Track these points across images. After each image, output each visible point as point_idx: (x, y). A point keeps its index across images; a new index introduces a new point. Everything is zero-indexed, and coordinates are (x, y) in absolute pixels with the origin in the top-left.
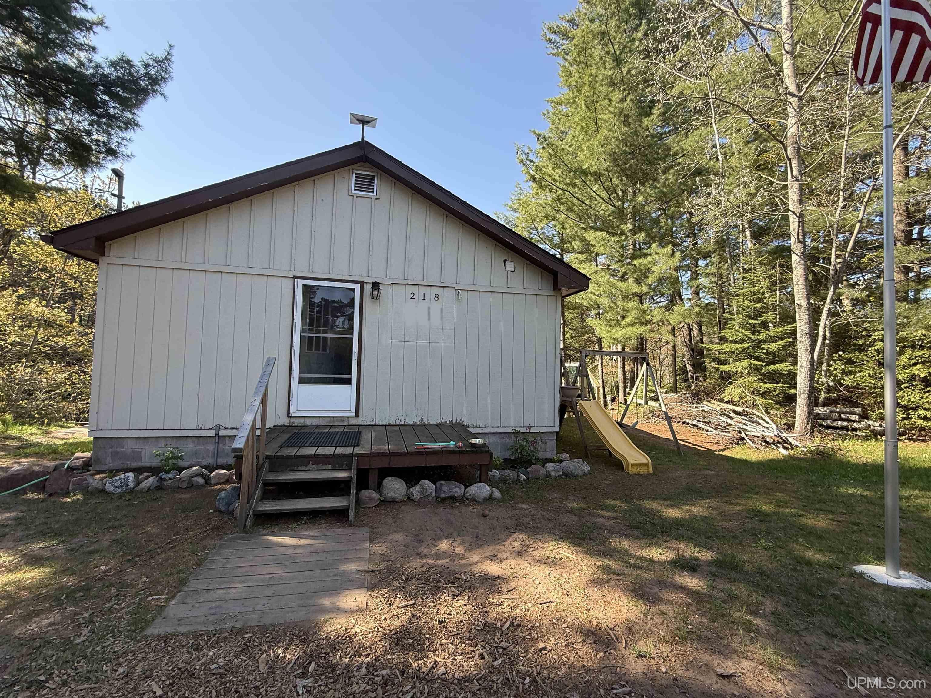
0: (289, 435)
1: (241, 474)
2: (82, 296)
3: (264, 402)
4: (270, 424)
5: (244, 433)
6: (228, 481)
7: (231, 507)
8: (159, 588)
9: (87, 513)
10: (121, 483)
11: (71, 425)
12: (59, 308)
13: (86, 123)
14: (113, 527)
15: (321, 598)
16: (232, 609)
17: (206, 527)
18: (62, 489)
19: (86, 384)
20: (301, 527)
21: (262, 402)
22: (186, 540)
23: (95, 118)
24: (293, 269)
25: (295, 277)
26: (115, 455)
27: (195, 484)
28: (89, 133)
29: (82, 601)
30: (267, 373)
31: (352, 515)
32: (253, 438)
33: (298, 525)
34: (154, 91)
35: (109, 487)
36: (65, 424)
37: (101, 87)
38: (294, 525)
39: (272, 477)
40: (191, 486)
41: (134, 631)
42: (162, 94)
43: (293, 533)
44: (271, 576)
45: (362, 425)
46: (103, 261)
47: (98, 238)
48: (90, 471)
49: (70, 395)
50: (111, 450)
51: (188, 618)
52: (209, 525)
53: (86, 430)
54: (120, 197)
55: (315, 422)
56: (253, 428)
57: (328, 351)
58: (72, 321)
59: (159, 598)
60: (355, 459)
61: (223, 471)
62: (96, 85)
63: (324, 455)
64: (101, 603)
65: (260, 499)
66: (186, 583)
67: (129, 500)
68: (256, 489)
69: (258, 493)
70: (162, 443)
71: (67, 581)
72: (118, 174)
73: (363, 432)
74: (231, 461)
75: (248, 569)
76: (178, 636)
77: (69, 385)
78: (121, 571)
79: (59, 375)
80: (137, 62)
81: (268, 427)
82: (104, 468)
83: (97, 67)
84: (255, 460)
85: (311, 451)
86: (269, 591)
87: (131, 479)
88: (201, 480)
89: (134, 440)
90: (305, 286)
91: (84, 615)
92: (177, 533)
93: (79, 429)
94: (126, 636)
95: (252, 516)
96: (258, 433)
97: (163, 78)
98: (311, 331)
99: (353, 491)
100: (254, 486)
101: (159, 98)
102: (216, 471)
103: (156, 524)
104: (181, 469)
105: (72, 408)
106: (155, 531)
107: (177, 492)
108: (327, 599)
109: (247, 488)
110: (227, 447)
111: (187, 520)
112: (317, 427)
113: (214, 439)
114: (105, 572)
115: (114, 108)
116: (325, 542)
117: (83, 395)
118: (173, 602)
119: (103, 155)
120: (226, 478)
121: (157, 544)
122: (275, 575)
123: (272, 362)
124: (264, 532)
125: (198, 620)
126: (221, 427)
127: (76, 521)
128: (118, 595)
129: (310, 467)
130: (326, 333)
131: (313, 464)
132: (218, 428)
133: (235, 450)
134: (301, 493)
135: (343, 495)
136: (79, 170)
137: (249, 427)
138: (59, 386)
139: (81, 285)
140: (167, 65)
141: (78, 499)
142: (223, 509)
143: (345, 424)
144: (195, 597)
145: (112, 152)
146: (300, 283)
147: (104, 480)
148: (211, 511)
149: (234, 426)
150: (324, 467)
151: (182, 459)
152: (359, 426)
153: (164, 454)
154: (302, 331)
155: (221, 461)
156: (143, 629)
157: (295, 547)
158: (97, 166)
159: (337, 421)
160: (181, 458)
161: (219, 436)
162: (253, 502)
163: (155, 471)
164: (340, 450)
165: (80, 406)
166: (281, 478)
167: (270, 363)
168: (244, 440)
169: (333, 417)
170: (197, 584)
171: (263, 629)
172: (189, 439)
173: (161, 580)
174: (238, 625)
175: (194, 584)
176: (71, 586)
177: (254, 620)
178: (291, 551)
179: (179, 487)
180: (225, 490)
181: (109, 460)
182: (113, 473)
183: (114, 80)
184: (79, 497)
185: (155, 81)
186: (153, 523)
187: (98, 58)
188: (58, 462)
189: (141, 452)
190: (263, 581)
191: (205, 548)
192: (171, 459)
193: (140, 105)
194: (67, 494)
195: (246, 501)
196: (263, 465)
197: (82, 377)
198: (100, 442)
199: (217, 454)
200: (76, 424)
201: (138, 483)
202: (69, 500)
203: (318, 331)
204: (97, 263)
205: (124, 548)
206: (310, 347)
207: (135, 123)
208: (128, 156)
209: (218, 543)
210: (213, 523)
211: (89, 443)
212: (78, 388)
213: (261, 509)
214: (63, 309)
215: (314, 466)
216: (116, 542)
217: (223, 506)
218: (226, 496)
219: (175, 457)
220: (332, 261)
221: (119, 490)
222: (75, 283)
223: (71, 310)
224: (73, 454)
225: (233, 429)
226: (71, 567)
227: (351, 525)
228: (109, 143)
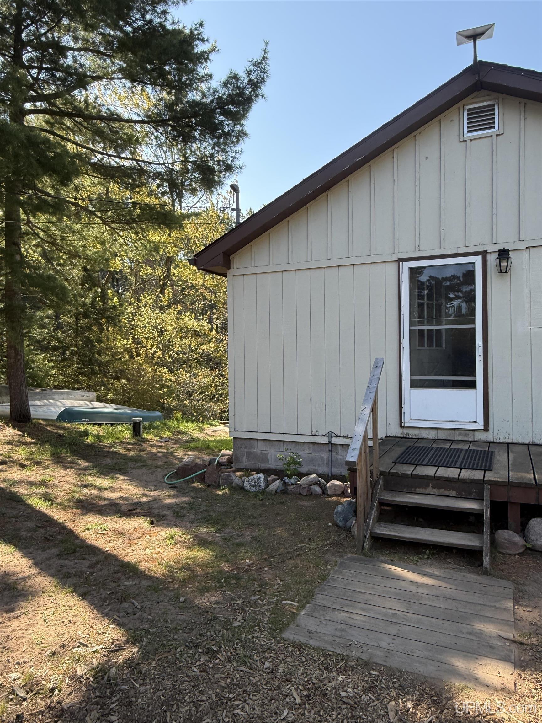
0: (403, 449)
1: (355, 489)
2: (216, 306)
3: (374, 410)
4: (381, 434)
5: (356, 445)
6: (343, 494)
7: (348, 523)
8: (291, 594)
9: (233, 507)
10: (255, 482)
11: (217, 424)
12: (203, 319)
13: (210, 148)
14: (251, 524)
15: (452, 657)
16: (357, 637)
17: (326, 540)
18: (215, 482)
19: (224, 386)
20: (424, 561)
21: (372, 411)
22: (310, 550)
23: (215, 140)
24: (396, 251)
25: (400, 260)
26: (249, 454)
27: (313, 493)
28: (212, 156)
29: (236, 588)
30: (375, 377)
31: (486, 560)
32: (366, 450)
33: (420, 558)
34: (256, 96)
35: (247, 486)
36: (214, 423)
37: (218, 110)
38: (416, 558)
39: (388, 497)
40: (311, 495)
41: (274, 630)
42: (262, 96)
43: (414, 566)
44: (394, 612)
45: (493, 442)
46: (230, 273)
47: (224, 253)
48: (232, 467)
49: (215, 396)
50: (246, 450)
51: (317, 632)
52: (329, 539)
53: (228, 430)
54: (238, 210)
55: (432, 435)
56: (365, 439)
57: (444, 346)
58: (211, 330)
59: (291, 604)
60: (487, 487)
61: (338, 483)
62: (214, 110)
63: (445, 478)
64: (249, 594)
65: (376, 520)
66: (313, 596)
67: (262, 500)
68: (372, 509)
69: (374, 513)
70: (284, 447)
71: (225, 567)
72: (235, 188)
73: (496, 451)
74: (344, 472)
75: (370, 597)
76: (310, 648)
77: (214, 387)
78: (260, 568)
79: (207, 379)
80: (242, 74)
81: (379, 437)
82: (242, 466)
83: (215, 91)
84: (369, 475)
85: (430, 471)
86: (393, 630)
87: (262, 479)
88: (317, 489)
89: (262, 442)
90: (411, 269)
91: (238, 602)
92: (302, 542)
93: (221, 427)
94: (269, 633)
95: (370, 538)
96: (370, 443)
97: (263, 79)
98: (421, 323)
99: (487, 529)
100: (370, 506)
101: (260, 100)
102: (332, 482)
103: (284, 528)
104: (301, 475)
105: (216, 408)
106: (284, 535)
107: (299, 499)
108: (461, 660)
109: (362, 507)
110: (340, 457)
111: (310, 530)
112: (435, 440)
113: (327, 446)
114: (249, 566)
115: (228, 125)
116: (453, 587)
117: (224, 396)
118: (303, 612)
119: (223, 173)
120: (342, 490)
121: (286, 549)
122: (398, 612)
123: (380, 364)
124: (383, 558)
125: (326, 638)
126: (333, 435)
127: (227, 513)
128: (260, 591)
129: (430, 490)
130: (440, 325)
131: (433, 487)
132: (330, 435)
133: (348, 463)
134: (421, 520)
135: (474, 532)
136: (208, 193)
137: (361, 439)
138: (207, 388)
139: (215, 296)
140: (264, 64)
141: (226, 493)
142: (341, 524)
143: (470, 440)
144: (322, 612)
145: (229, 168)
146: (406, 266)
147: (243, 478)
148: (330, 524)
149: (346, 434)
150: (447, 493)
151: (301, 465)
152: (490, 443)
153: (286, 459)
154: (411, 324)
155: (335, 471)
156: (281, 631)
157: (418, 585)
158: (219, 185)
159: (460, 434)
160: (299, 463)
161: (332, 444)
162: (369, 522)
163: (280, 474)
164: (466, 474)
165: (221, 406)
166: (398, 499)
167: (378, 365)
168: (357, 453)
169: (455, 430)
170: (323, 599)
171: (390, 672)
172: (305, 445)
173: (292, 586)
174: (365, 657)
175: (320, 599)
176: (227, 572)
177: (379, 657)
178: (413, 588)
179: (300, 494)
180: (342, 503)
181: (245, 459)
182: (248, 471)
183: (226, 99)
184: (226, 491)
185: (255, 85)
186: (282, 526)
187: (215, 84)
188: (212, 457)
189: (268, 454)
190: (385, 615)
191: (326, 563)
192: (292, 463)
193: (246, 114)
194: (218, 487)
195: (362, 521)
196: (377, 483)
197: (221, 380)
198: (238, 442)
199: (331, 463)
200: (220, 423)
201: (268, 484)
202: (220, 493)
203: (430, 323)
204: (226, 276)
205: (262, 546)
206: (421, 344)
207: (243, 133)
208: (241, 168)
209: (339, 560)
210: (332, 537)
211: (230, 441)
212: (219, 390)
213: (378, 532)
214: (206, 320)
215: (434, 490)
216: (255, 539)
217: (340, 521)
218: (343, 511)
219: (295, 463)
220: (442, 232)
221: (254, 489)
222: (212, 295)
223: (210, 320)
224: (220, 450)
225: (344, 437)
226: (226, 555)
227: (486, 573)
228: (227, 160)
